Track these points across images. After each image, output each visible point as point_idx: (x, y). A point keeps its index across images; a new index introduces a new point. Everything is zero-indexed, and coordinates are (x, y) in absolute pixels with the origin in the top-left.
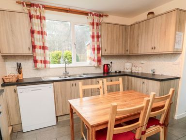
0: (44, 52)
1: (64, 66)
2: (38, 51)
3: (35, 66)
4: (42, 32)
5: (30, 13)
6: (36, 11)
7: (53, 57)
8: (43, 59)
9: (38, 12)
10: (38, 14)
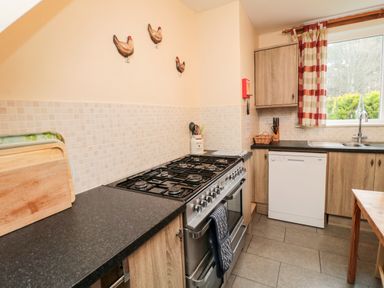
0: (318, 100)
1: (358, 124)
2: (307, 98)
3: (300, 123)
4: (318, 67)
5: (300, 42)
6: (311, 36)
7: (339, 107)
8: (314, 112)
9: (315, 36)
10: (315, 39)
